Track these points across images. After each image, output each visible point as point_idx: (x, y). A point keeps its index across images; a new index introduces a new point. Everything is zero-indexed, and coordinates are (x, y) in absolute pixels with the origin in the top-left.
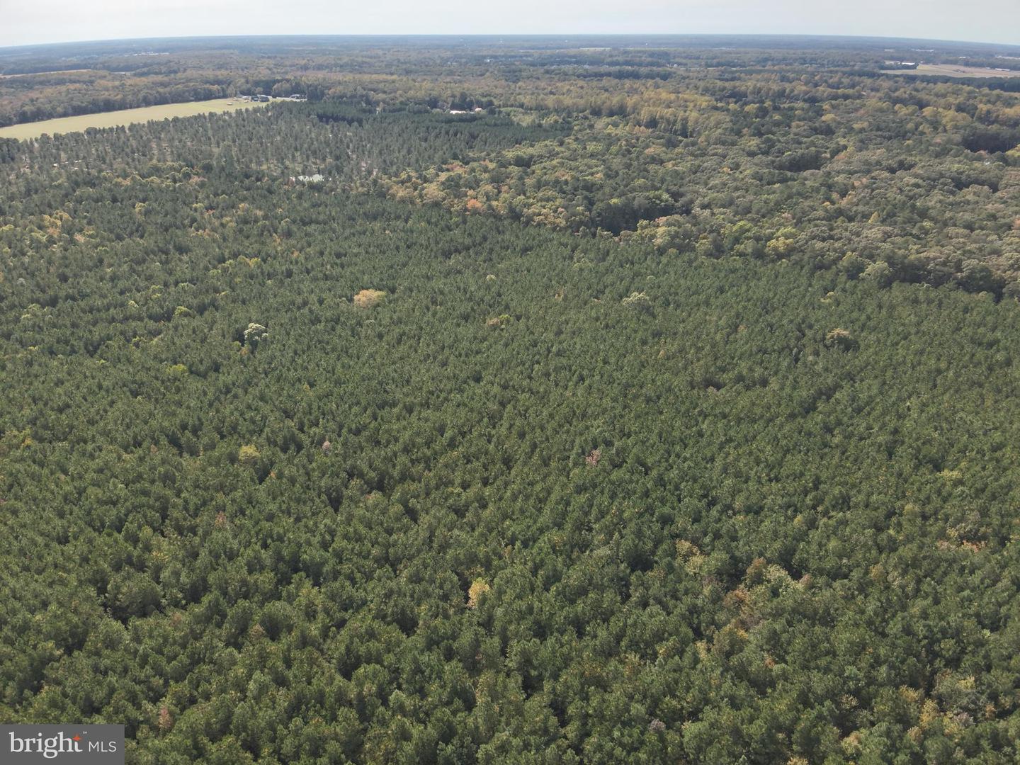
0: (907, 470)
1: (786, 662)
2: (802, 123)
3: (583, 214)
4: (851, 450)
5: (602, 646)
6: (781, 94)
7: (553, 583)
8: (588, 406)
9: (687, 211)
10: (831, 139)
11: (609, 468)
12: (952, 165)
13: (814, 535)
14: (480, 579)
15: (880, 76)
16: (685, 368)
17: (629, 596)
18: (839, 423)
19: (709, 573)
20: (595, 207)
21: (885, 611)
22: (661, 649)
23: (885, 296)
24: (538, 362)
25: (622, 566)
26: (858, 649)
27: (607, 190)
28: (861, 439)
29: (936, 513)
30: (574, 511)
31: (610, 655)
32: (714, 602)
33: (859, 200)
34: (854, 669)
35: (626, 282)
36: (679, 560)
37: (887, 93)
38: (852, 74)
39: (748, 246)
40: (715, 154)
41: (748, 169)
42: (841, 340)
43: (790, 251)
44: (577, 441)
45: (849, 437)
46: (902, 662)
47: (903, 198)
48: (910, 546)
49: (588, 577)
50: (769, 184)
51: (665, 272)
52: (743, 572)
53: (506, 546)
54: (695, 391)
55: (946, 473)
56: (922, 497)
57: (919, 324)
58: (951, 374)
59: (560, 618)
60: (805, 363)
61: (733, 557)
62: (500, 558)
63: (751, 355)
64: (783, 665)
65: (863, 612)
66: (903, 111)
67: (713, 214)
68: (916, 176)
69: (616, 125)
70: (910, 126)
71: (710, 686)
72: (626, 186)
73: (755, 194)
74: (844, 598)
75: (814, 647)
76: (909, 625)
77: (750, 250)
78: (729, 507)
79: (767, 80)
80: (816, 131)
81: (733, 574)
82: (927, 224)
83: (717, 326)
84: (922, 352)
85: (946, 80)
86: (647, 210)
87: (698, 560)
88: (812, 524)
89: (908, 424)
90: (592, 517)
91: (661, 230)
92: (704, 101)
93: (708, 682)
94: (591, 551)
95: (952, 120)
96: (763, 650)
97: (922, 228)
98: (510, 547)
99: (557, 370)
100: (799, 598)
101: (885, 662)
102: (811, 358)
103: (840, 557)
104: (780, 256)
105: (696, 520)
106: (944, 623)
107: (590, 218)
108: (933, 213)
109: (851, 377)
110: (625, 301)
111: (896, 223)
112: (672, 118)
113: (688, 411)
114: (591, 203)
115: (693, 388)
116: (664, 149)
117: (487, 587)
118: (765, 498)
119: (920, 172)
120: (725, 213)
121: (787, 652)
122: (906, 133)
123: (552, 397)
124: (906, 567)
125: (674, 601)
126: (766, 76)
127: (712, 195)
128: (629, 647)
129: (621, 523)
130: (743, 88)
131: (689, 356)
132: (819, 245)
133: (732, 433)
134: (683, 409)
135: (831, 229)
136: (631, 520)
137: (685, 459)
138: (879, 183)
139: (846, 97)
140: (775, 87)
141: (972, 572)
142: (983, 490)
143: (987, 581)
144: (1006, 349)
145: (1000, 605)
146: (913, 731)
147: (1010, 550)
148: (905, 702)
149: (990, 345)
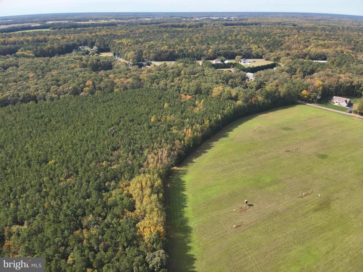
0: (38, 168)
1: (36, 254)
4: (16, 172)
13: (20, 207)
18: (7, 165)
21: (56, 214)
26: (55, 232)
28: (17, 166)
29: (54, 176)
34: (58, 239)
45: (13, 167)
46: (70, 225)
48: (52, 191)
55: (50, 162)
56: (47, 174)
57: (15, 119)
58: (34, 131)
65: (50, 220)
74: (41, 220)
75: (41, 242)
76: (66, 214)
84: (21, 128)
88: (17, 204)
89: (30, 153)
100: (27, 231)
101: (65, 230)
103: (33, 208)
106: (75, 206)
121: (34, 251)
124: (55, 197)
141: (74, 186)
142: (64, 161)
143: (79, 186)
144: (47, 117)
145: (86, 190)
146: (85, 242)
147: (80, 174)
148: (78, 236)
149: (42, 117)
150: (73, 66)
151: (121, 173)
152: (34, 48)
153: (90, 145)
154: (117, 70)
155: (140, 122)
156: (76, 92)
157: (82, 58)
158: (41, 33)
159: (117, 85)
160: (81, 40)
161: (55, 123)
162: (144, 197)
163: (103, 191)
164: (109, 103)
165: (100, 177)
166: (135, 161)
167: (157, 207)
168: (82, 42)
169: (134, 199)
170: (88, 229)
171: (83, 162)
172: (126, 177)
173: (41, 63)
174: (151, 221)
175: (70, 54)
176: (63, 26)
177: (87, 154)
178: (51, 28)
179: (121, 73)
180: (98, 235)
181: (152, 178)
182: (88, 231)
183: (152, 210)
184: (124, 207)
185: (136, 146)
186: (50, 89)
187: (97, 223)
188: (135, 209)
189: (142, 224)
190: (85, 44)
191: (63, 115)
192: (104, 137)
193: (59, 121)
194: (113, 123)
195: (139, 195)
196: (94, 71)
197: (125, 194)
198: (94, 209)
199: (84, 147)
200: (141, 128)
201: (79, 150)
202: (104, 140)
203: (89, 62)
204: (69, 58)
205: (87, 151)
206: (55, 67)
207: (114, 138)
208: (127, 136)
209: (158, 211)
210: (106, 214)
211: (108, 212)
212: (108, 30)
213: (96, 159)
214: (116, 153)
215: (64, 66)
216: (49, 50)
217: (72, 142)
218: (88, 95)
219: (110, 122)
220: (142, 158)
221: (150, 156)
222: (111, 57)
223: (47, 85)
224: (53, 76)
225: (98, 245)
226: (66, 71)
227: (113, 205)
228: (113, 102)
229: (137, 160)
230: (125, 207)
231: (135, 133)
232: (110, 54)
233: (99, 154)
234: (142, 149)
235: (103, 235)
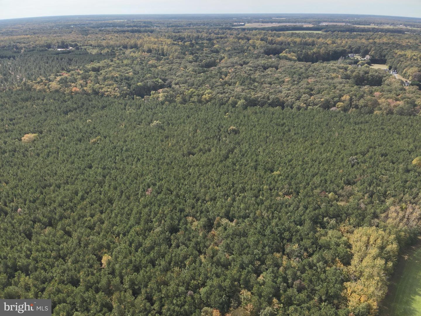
0: (262, 174)
1: (233, 254)
2: (207, 49)
3: (127, 90)
4: (243, 170)
5: (163, 268)
6: (198, 38)
7: (139, 248)
8: (143, 170)
9: (170, 86)
10: (219, 55)
11: (156, 194)
12: (262, 61)
13: (235, 204)
14: (106, 254)
15: (232, 29)
16: (180, 149)
17: (171, 245)
18: (237, 161)
19: (201, 227)
20: (131, 87)
21: (264, 226)
22: (187, 263)
23: (245, 112)
24: (118, 155)
25: (167, 233)
26: (257, 243)
27: (135, 79)
28: (245, 166)
29: (274, 188)
30: (144, 216)
31: (167, 271)
32: (204, 238)
33: (232, 77)
34: (257, 250)
35: (150, 117)
36: (189, 225)
37: (236, 36)
38: (222, 29)
39: (195, 99)
40: (177, 63)
41: (190, 68)
42: (233, 130)
43: (211, 99)
44: (141, 186)
45: (241, 165)
46: (273, 244)
47: (247, 75)
48: (267, 201)
49: (154, 241)
50: (199, 73)
51: (166, 112)
52: (213, 224)
53: (116, 237)
54: (185, 157)
55: (275, 173)
56: (269, 182)
57: (258, 121)
58: (271, 137)
59: (144, 262)
60: (222, 141)
61: (209, 219)
62: (114, 243)
63: (203, 140)
64: (233, 256)
65: (256, 229)
66: (242, 42)
67: (180, 87)
68: (250, 66)
69: (134, 52)
70: (245, 48)
71: (208, 272)
72: (143, 77)
73: (194, 78)
74: (249, 225)
75: (242, 246)
76: (272, 230)
77: (196, 100)
78: (204, 200)
79: (192, 32)
80: (213, 52)
81: (209, 226)
82: (256, 84)
83: (189, 131)
84: (261, 131)
85: (256, 29)
86: (153, 87)
87: (196, 223)
88: (234, 200)
89: (260, 157)
90: (152, 217)
91: (161, 94)
92: (169, 41)
93: (207, 270)
94: (153, 230)
95: (259, 44)
96: (224, 252)
97: (254, 86)
98: (118, 237)
99: (127, 157)
100: (234, 229)
101: (267, 245)
102: (224, 139)
103: (245, 210)
104: (207, 101)
105: (193, 208)
106: (284, 227)
107: (130, 92)
108: (257, 80)
109: (238, 144)
110: (151, 125)
111: (245, 85)
112: (157, 49)
113: (184, 166)
114: (129, 85)
115: (184, 156)
116: (156, 61)
117: (110, 257)
118: (216, 194)
119: (251, 65)
120: (184, 86)
121: (233, 251)
122: (244, 50)
123: (126, 169)
124: (268, 209)
125: (189, 242)
126: (191, 30)
127: (178, 79)
128: (174, 265)
129: (164, 215)
130: (183, 36)
131: (181, 144)
132: (220, 96)
133: (201, 171)
134: (182, 165)
135: (224, 89)
136: (168, 214)
137: (186, 185)
138: (238, 70)
139: (221, 38)
140: (195, 35)
141: (290, 206)
142: (288, 177)
143: (295, 208)
144: (288, 126)
145: (301, 216)
146: (281, 269)
147: (301, 196)
148: (276, 258)
149: (283, 125)
150: (334, 75)
151: (346, 214)
152: (299, 51)
153: (321, 169)
154: (386, 88)
155: (395, 160)
156: (327, 106)
157: (348, 67)
158: (311, 36)
159: (380, 106)
160: (354, 46)
161: (293, 134)
162: (366, 256)
163: (319, 225)
164: (362, 126)
165: (320, 208)
166: (370, 206)
167: (379, 277)
168: (353, 49)
169: (353, 252)
170: (289, 258)
171: (308, 184)
172: (351, 222)
173: (301, 68)
174: (365, 289)
175: (335, 62)
176: (338, 29)
177: (315, 178)
178: (323, 30)
179: (391, 92)
180: (297, 270)
181: (385, 238)
182: (288, 259)
183: (371, 276)
184: (337, 254)
185: (378, 188)
186: (300, 97)
187: (300, 256)
188: (350, 264)
189: (353, 286)
190: (357, 51)
191: (304, 128)
192: (341, 165)
193: (298, 134)
194: (358, 151)
195: (360, 250)
196: (357, 85)
197: (344, 241)
198: (302, 240)
199: (314, 168)
200: (394, 168)
201: (307, 170)
202: (340, 168)
203: (354, 74)
204: (332, 66)
205: (317, 174)
206: (314, 74)
207: (352, 169)
208: (371, 173)
209: (378, 281)
210: (314, 251)
211: (316, 251)
212: (391, 37)
213: (323, 186)
214: (349, 188)
215: (324, 74)
216: (313, 55)
217: (304, 159)
218: (339, 112)
219: (354, 149)
220: (381, 207)
221: (392, 209)
222: (385, 70)
223: (299, 92)
224: (308, 83)
225: (294, 280)
226: (324, 80)
227: (325, 246)
228: (367, 127)
229: (373, 206)
230: (338, 256)
231: (383, 172)
232: (384, 67)
233: (329, 182)
234: (385, 195)
235: (302, 273)
